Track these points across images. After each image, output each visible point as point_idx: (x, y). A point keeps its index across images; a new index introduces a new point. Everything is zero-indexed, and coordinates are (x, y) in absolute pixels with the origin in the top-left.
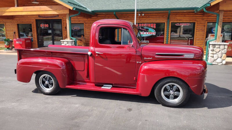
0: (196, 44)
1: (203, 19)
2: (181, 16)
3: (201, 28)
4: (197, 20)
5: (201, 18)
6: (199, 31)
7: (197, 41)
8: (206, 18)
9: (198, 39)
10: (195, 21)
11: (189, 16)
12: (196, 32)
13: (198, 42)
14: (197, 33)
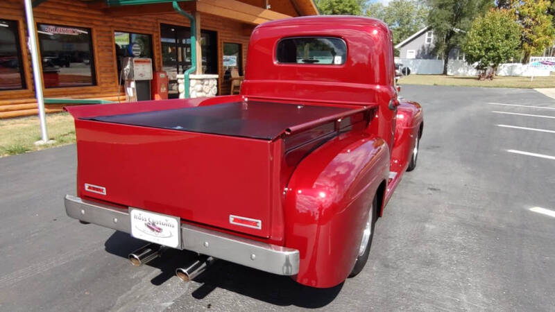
0: (102, 83)
1: (106, 22)
2: (58, 7)
3: (105, 43)
4: (95, 22)
5: (101, 19)
6: (102, 50)
7: (104, 75)
8: (111, 19)
9: (103, 69)
10: (92, 24)
11: (77, 10)
12: (98, 52)
13: (106, 78)
14: (100, 54)
